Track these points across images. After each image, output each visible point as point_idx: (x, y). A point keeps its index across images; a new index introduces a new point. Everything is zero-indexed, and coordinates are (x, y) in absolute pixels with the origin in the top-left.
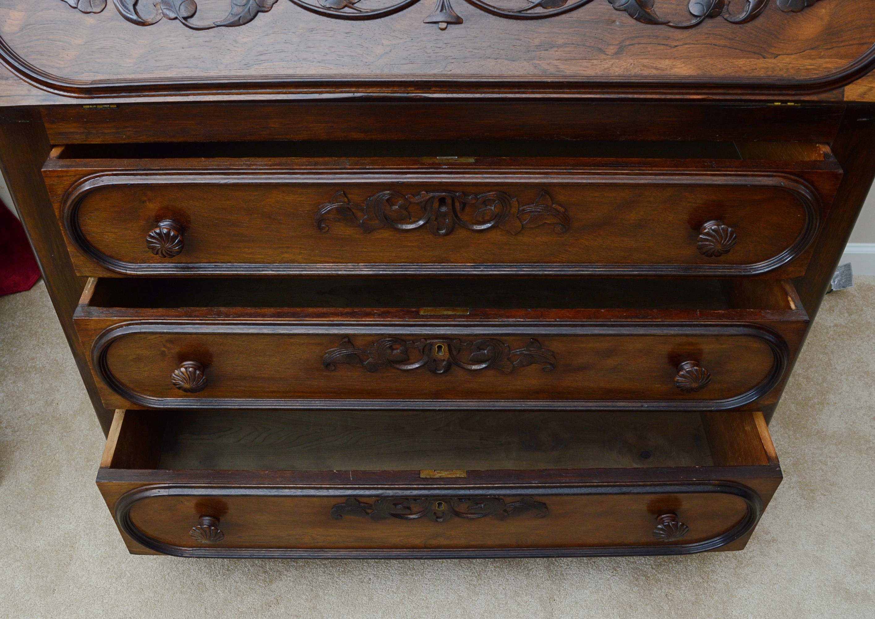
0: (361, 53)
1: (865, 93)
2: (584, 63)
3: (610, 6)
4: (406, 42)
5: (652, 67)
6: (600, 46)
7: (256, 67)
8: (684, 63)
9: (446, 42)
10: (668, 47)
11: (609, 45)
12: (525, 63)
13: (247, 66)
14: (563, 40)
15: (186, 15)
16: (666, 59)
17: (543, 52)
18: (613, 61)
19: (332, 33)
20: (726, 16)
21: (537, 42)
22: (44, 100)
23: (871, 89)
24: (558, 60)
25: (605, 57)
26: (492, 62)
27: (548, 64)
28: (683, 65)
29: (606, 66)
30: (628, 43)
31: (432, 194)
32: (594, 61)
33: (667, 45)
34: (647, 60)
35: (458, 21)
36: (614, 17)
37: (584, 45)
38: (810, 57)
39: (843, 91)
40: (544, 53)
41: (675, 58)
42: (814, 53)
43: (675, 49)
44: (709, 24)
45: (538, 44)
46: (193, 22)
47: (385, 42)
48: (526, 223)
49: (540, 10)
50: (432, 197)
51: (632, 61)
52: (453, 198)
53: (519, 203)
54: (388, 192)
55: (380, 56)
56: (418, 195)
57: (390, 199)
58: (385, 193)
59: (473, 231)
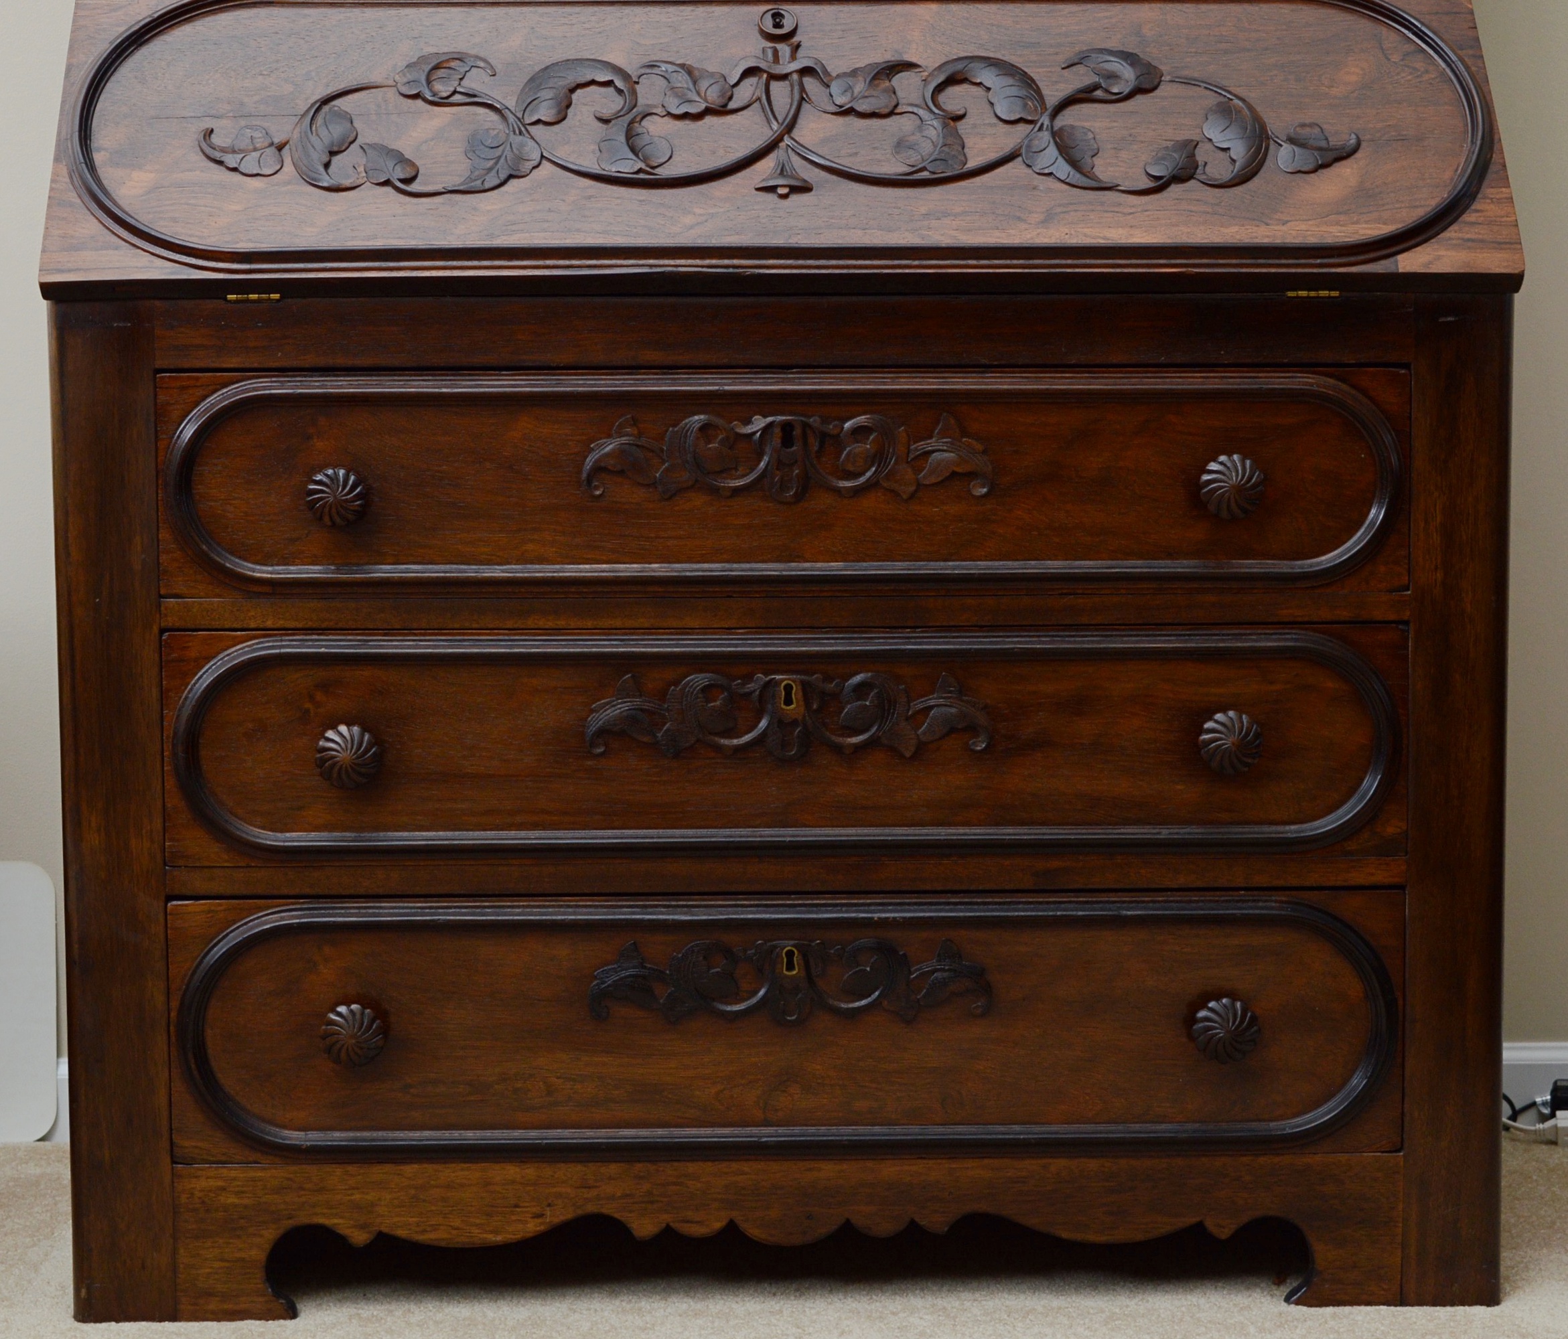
0: (663, 223)
1: (1430, 263)
2: (997, 233)
3: (1029, 171)
4: (728, 211)
5: (1099, 237)
6: (1018, 214)
7: (505, 238)
8: (1146, 232)
9: (787, 210)
10: (1120, 215)
11: (1030, 212)
12: (907, 233)
13: (491, 236)
14: (962, 208)
15: (402, 176)
16: (1118, 227)
17: (934, 221)
18: (1039, 231)
19: (619, 201)
20: (1202, 177)
21: (923, 210)
23: (1439, 258)
24: (957, 230)
25: (1026, 226)
26: (860, 232)
27: (942, 235)
28: (1144, 234)
29: (1029, 236)
30: (1059, 210)
31: (771, 419)
32: (1011, 231)
33: (1117, 212)
34: (1091, 229)
35: (804, 188)
36: (1035, 183)
37: (993, 213)
38: (1338, 223)
39: (1396, 261)
40: (934, 223)
41: (1131, 227)
42: (1342, 218)
43: (1131, 216)
44: (1177, 189)
45: (924, 212)
46: (414, 187)
47: (698, 211)
49: (925, 175)
50: (771, 424)
51: (1067, 231)
52: (805, 425)
53: (908, 435)
54: (702, 417)
55: (692, 227)
56: (748, 422)
57: (705, 428)
58: (696, 418)
59: (838, 491)
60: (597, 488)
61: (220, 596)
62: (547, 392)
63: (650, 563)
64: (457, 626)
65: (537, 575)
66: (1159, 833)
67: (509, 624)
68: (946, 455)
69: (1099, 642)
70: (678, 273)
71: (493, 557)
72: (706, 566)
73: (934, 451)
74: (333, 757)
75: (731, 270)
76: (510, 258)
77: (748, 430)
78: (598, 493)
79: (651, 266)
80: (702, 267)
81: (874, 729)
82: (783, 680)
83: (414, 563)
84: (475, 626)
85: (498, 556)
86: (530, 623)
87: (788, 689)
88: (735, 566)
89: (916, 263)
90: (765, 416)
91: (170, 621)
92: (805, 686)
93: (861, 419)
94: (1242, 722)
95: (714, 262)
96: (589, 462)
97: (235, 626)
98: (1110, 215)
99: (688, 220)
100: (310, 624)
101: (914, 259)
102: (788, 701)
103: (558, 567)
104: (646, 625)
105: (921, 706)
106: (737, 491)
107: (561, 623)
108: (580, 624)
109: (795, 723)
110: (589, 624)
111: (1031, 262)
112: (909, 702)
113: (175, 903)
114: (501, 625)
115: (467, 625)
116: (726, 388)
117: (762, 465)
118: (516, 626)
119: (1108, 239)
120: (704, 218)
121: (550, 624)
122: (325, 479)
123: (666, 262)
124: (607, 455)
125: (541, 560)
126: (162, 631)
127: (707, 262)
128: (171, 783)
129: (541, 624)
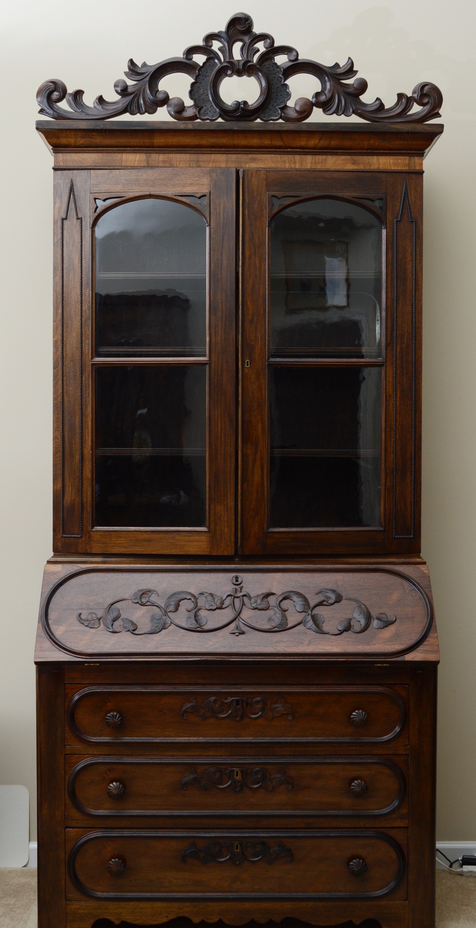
0: (204, 644)
1: (414, 658)
2: (295, 648)
3: (305, 628)
5: (323, 649)
6: (301, 642)
7: (161, 649)
9: (238, 640)
11: (305, 641)
13: (157, 648)
14: (285, 640)
15: (133, 629)
19: (192, 637)
20: (352, 630)
21: (275, 640)
22: (70, 659)
23: (416, 656)
25: (303, 646)
27: (279, 649)
28: (335, 647)
29: (304, 649)
30: (313, 640)
31: (233, 698)
32: (299, 646)
33: (329, 641)
35: (243, 633)
36: (306, 632)
38: (389, 645)
39: (405, 657)
40: (278, 645)
42: (390, 643)
44: (345, 634)
46: (136, 632)
47: (213, 640)
48: (275, 714)
49: (276, 629)
50: (233, 700)
51: (315, 647)
52: (242, 700)
53: (271, 703)
54: (214, 697)
55: (212, 645)
56: (227, 699)
57: (215, 701)
58: (213, 698)
59: (251, 718)
60: (185, 717)
61: (81, 745)
62: (172, 691)
63: (199, 737)
64: (146, 754)
65: (168, 741)
66: (339, 813)
67: (161, 754)
68: (281, 708)
69: (323, 760)
70: (208, 660)
71: (156, 736)
72: (215, 738)
73: (277, 708)
74: (112, 792)
75: (222, 659)
76: (162, 656)
77: (226, 701)
78: (185, 718)
79: (200, 658)
80: (214, 658)
81: (260, 784)
82: (236, 770)
83: (135, 737)
84: (151, 754)
85: (158, 735)
86: (166, 753)
87: (237, 772)
88: (223, 738)
89: (273, 657)
90: (231, 697)
91: (68, 752)
92: (242, 771)
93: (258, 699)
94: (362, 783)
95: (218, 657)
96: (184, 708)
97: (85, 753)
98: (327, 642)
99: (211, 643)
100: (106, 753)
101: (272, 656)
102: (237, 775)
103: (174, 738)
104: (198, 754)
105: (274, 777)
106: (223, 718)
107: (175, 754)
108: (180, 754)
109: (239, 781)
110: (183, 754)
111: (304, 657)
112: (270, 776)
113: (67, 829)
114: (158, 754)
115: (149, 754)
116: (221, 690)
117: (230, 712)
119: (325, 650)
120: (215, 642)
121: (172, 754)
122: (111, 716)
123: (205, 657)
124: (187, 708)
125: (169, 736)
126: (65, 755)
127: (216, 657)
128: (67, 796)
129: (170, 754)
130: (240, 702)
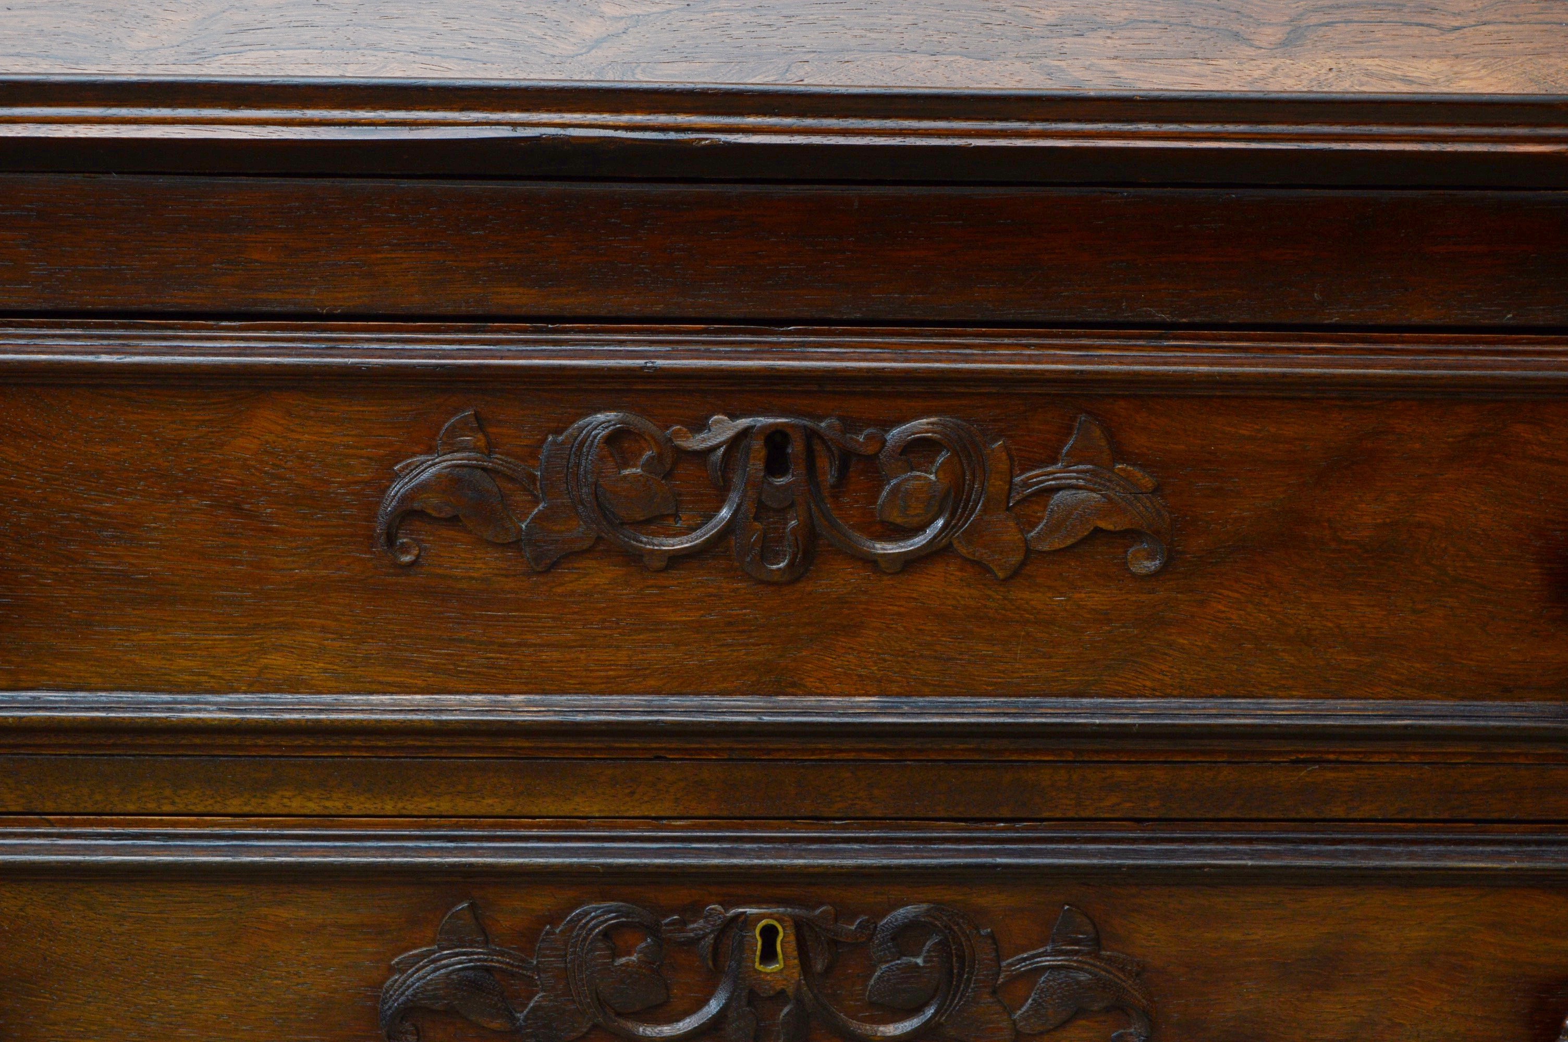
0: (539, 34)
2: (1194, 67)
4: (669, 11)
5: (1394, 78)
6: (1235, 27)
7: (227, 59)
8: (1484, 67)
9: (785, 12)
10: (1434, 31)
11: (1259, 24)
12: (1018, 64)
13: (199, 55)
14: (1125, 14)
16: (1431, 57)
17: (1070, 40)
18: (1277, 62)
21: (1050, 16)
24: (1116, 58)
25: (1252, 52)
26: (925, 61)
27: (1087, 68)
28: (1483, 72)
29: (1257, 74)
30: (1314, 19)
31: (744, 422)
32: (1221, 62)
33: (1429, 25)
34: (1377, 61)
37: (1187, 24)
40: (1071, 43)
41: (1457, 56)
43: (1456, 34)
45: (1052, 20)
47: (610, 10)
48: (1039, 537)
50: (745, 433)
51: (1331, 63)
52: (811, 435)
53: (1011, 458)
54: (612, 415)
55: (598, 43)
56: (700, 425)
57: (615, 438)
58: (601, 417)
59: (873, 562)
60: (405, 549)
62: (306, 366)
63: (507, 693)
64: (131, 808)
65: (287, 716)
67: (234, 805)
68: (1083, 494)
69: (1366, 855)
70: (569, 140)
71: (203, 679)
72: (615, 699)
73: (1057, 489)
75: (672, 136)
76: (235, 104)
77: (697, 442)
78: (407, 559)
79: (514, 125)
80: (616, 128)
81: (930, 1012)
82: (763, 916)
83: (49, 688)
84: (167, 808)
85: (213, 677)
86: (273, 804)
87: (769, 934)
88: (672, 700)
89: (1038, 126)
90: (733, 416)
92: (799, 926)
93: (921, 425)
95: (639, 118)
96: (397, 489)
98: (1416, 30)
99: (590, 29)
101: (1033, 121)
102: (769, 955)
103: (328, 698)
104: (499, 810)
105: (1023, 967)
106: (676, 559)
107: (335, 805)
108: (371, 807)
109: (780, 997)
110: (389, 808)
111: (1262, 128)
112: (999, 959)
114: (218, 808)
115: (152, 806)
116: (660, 363)
117: (725, 513)
118: (246, 809)
119: (1411, 82)
120: (621, 25)
121: (312, 807)
123: (545, 117)
124: (423, 487)
125: (294, 685)
127: (625, 118)
129: (296, 805)
130: (796, 448)
